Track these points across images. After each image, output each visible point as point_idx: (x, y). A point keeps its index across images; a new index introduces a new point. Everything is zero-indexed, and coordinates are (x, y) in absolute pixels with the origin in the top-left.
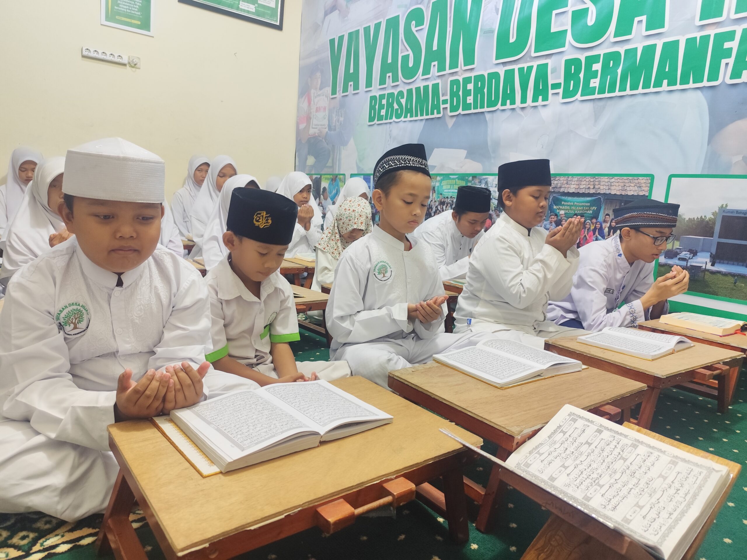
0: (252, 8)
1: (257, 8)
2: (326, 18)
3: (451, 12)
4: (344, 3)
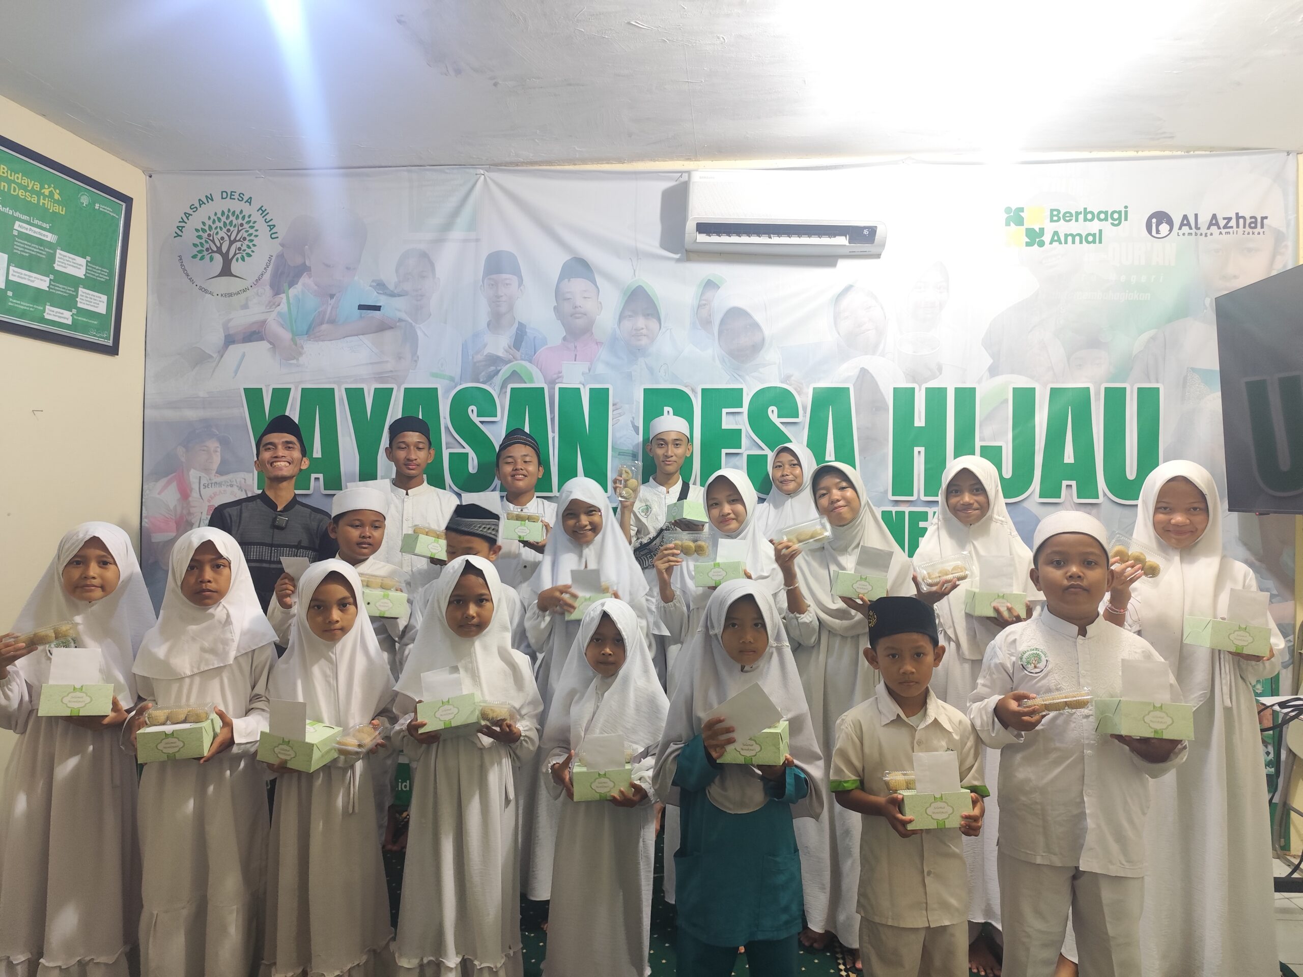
0: (65, 317)
1: (75, 317)
2: (231, 347)
3: (552, 411)
4: (286, 335)
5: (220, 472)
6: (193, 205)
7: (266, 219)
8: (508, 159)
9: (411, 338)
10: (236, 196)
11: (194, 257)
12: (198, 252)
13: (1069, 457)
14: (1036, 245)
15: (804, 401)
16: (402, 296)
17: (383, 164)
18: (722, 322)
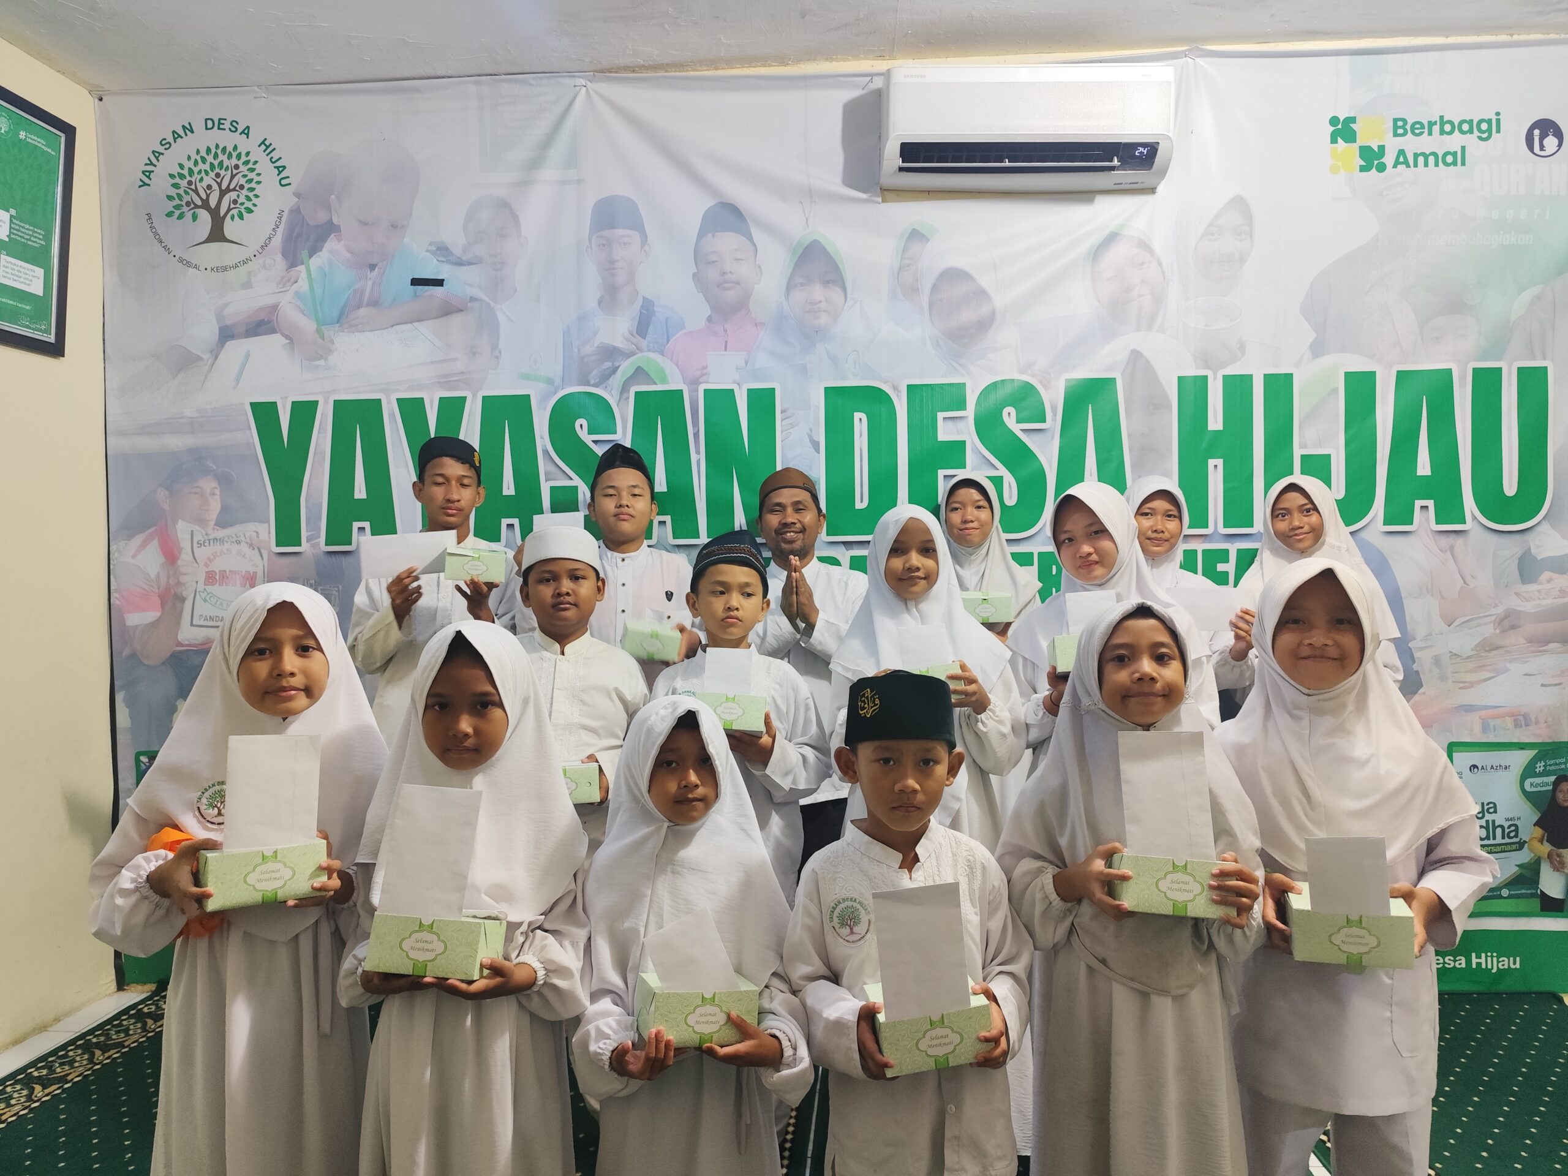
2: (230, 345)
3: (695, 423)
4: (308, 325)
5: (221, 524)
6: (165, 139)
7: (272, 158)
8: (621, 62)
9: (488, 324)
10: (227, 125)
11: (169, 215)
12: (174, 207)
13: (1424, 467)
14: (1374, 169)
15: (1053, 397)
16: (474, 264)
17: (440, 73)
18: (935, 288)
